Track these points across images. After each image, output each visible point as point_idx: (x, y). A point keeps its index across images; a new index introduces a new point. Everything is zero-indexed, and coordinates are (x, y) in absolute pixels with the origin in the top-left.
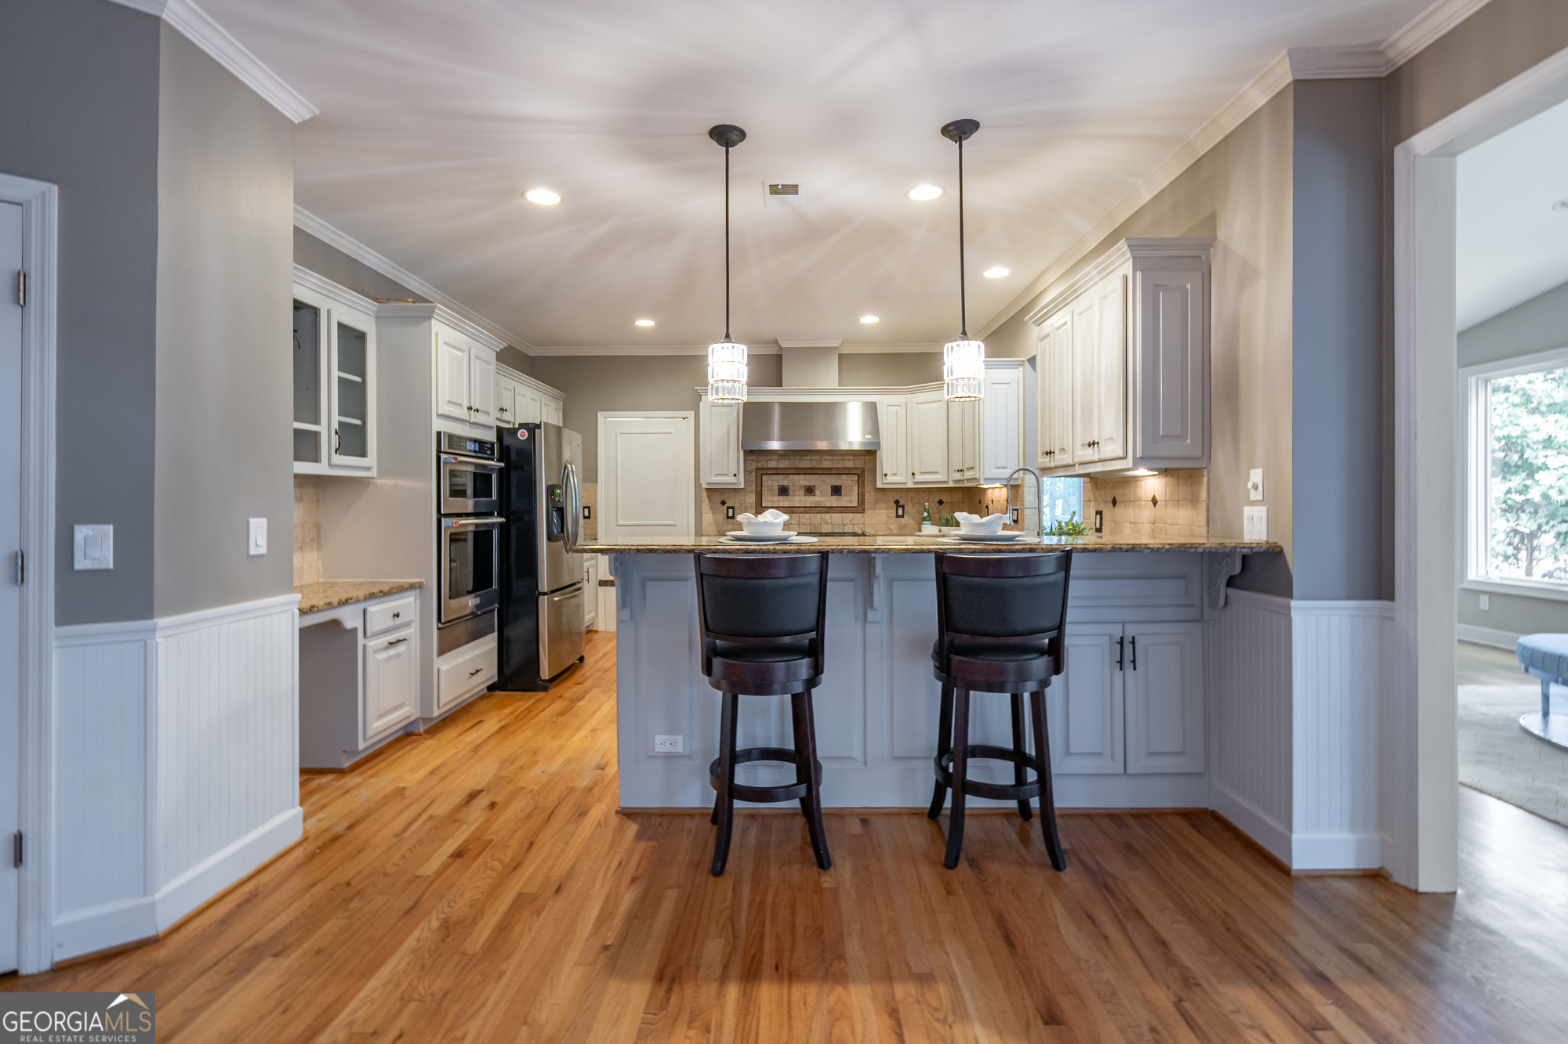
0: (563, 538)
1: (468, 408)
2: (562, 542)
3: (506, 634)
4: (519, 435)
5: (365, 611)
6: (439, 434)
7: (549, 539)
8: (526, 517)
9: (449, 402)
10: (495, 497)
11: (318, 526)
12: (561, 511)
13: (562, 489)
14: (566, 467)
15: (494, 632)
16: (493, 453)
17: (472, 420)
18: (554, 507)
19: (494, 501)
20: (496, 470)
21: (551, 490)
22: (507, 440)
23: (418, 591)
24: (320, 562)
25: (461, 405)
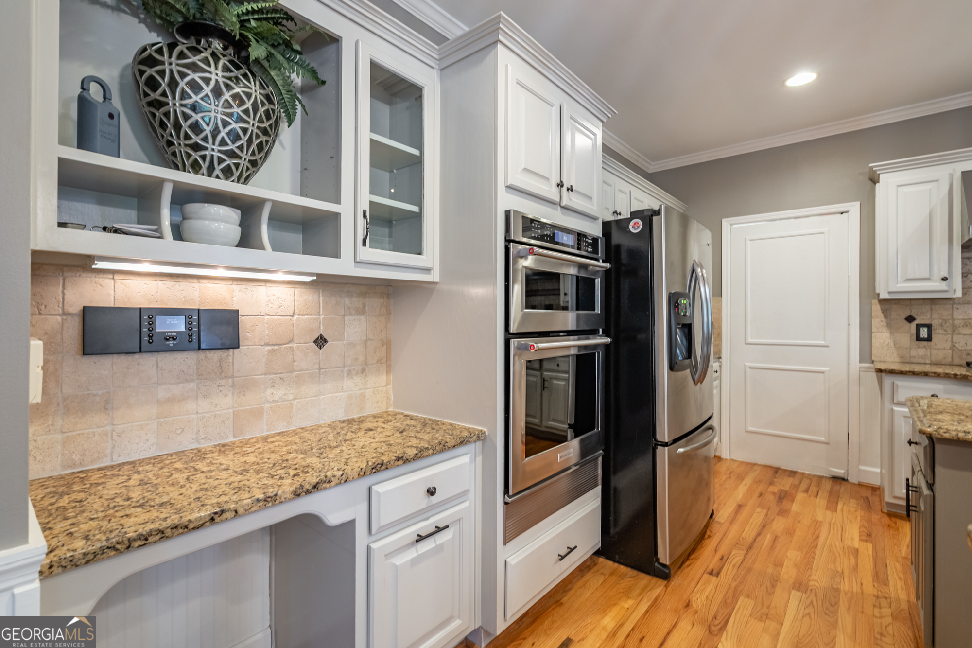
0: (689, 366)
1: (558, 185)
2: (688, 371)
3: (613, 484)
4: (631, 227)
5: (370, 489)
6: (508, 214)
7: (672, 367)
8: (641, 336)
9: (525, 169)
10: (598, 310)
11: (387, 344)
12: (688, 329)
13: (689, 299)
14: (693, 270)
15: (597, 485)
16: (596, 251)
17: (564, 203)
18: (679, 324)
19: (598, 314)
20: (600, 274)
21: (674, 300)
22: (617, 238)
23: (479, 444)
24: (391, 387)
25: (548, 179)
